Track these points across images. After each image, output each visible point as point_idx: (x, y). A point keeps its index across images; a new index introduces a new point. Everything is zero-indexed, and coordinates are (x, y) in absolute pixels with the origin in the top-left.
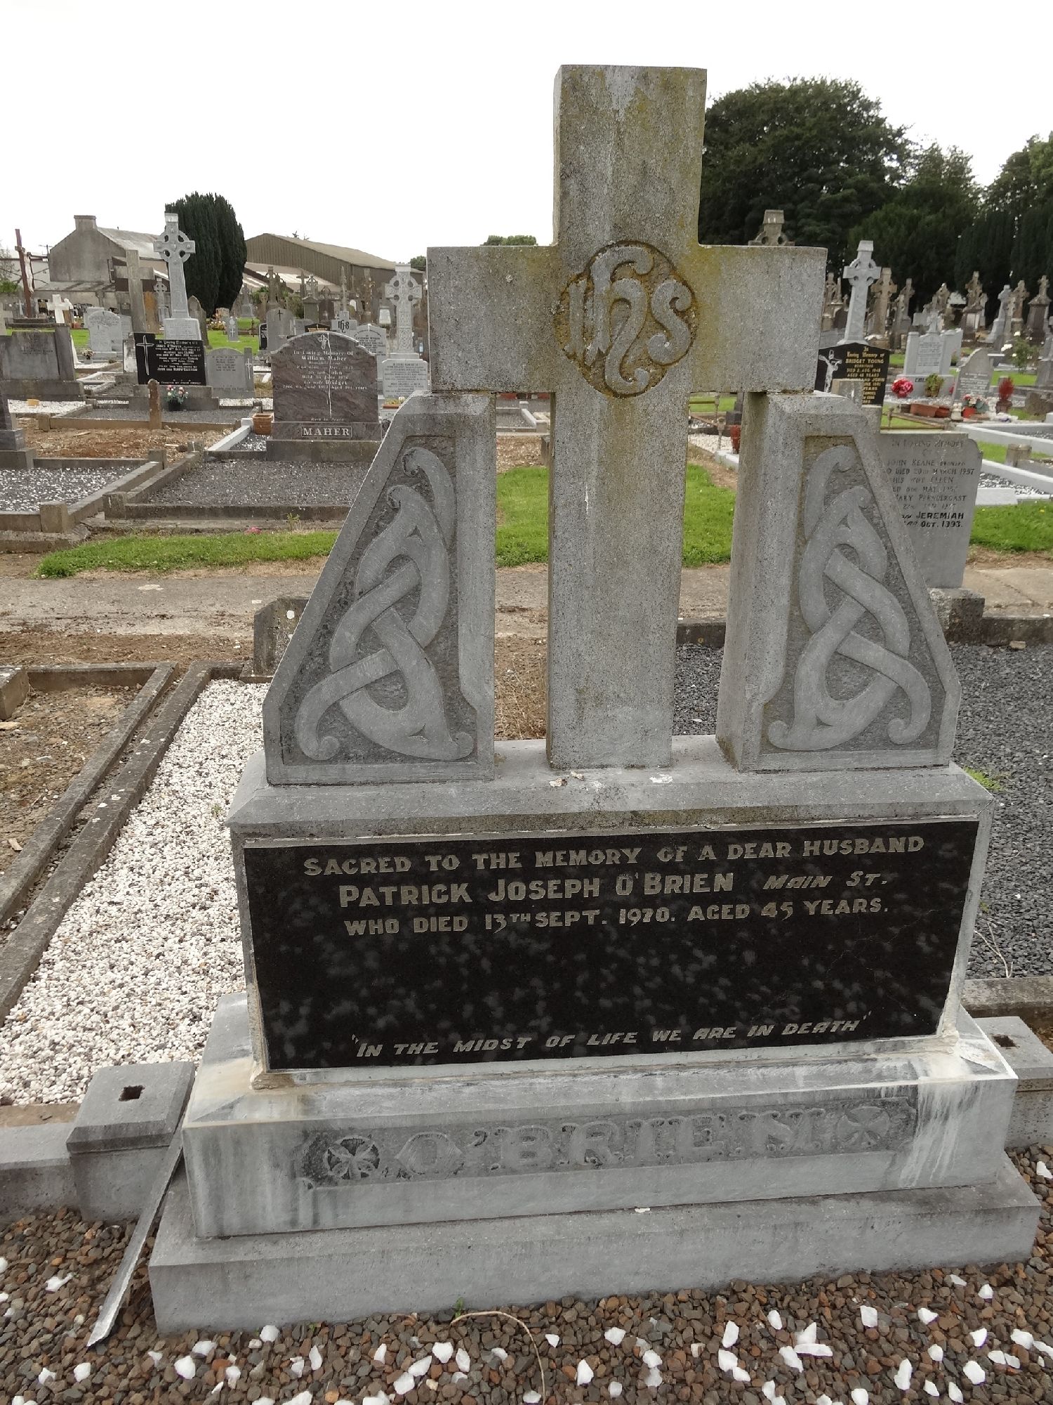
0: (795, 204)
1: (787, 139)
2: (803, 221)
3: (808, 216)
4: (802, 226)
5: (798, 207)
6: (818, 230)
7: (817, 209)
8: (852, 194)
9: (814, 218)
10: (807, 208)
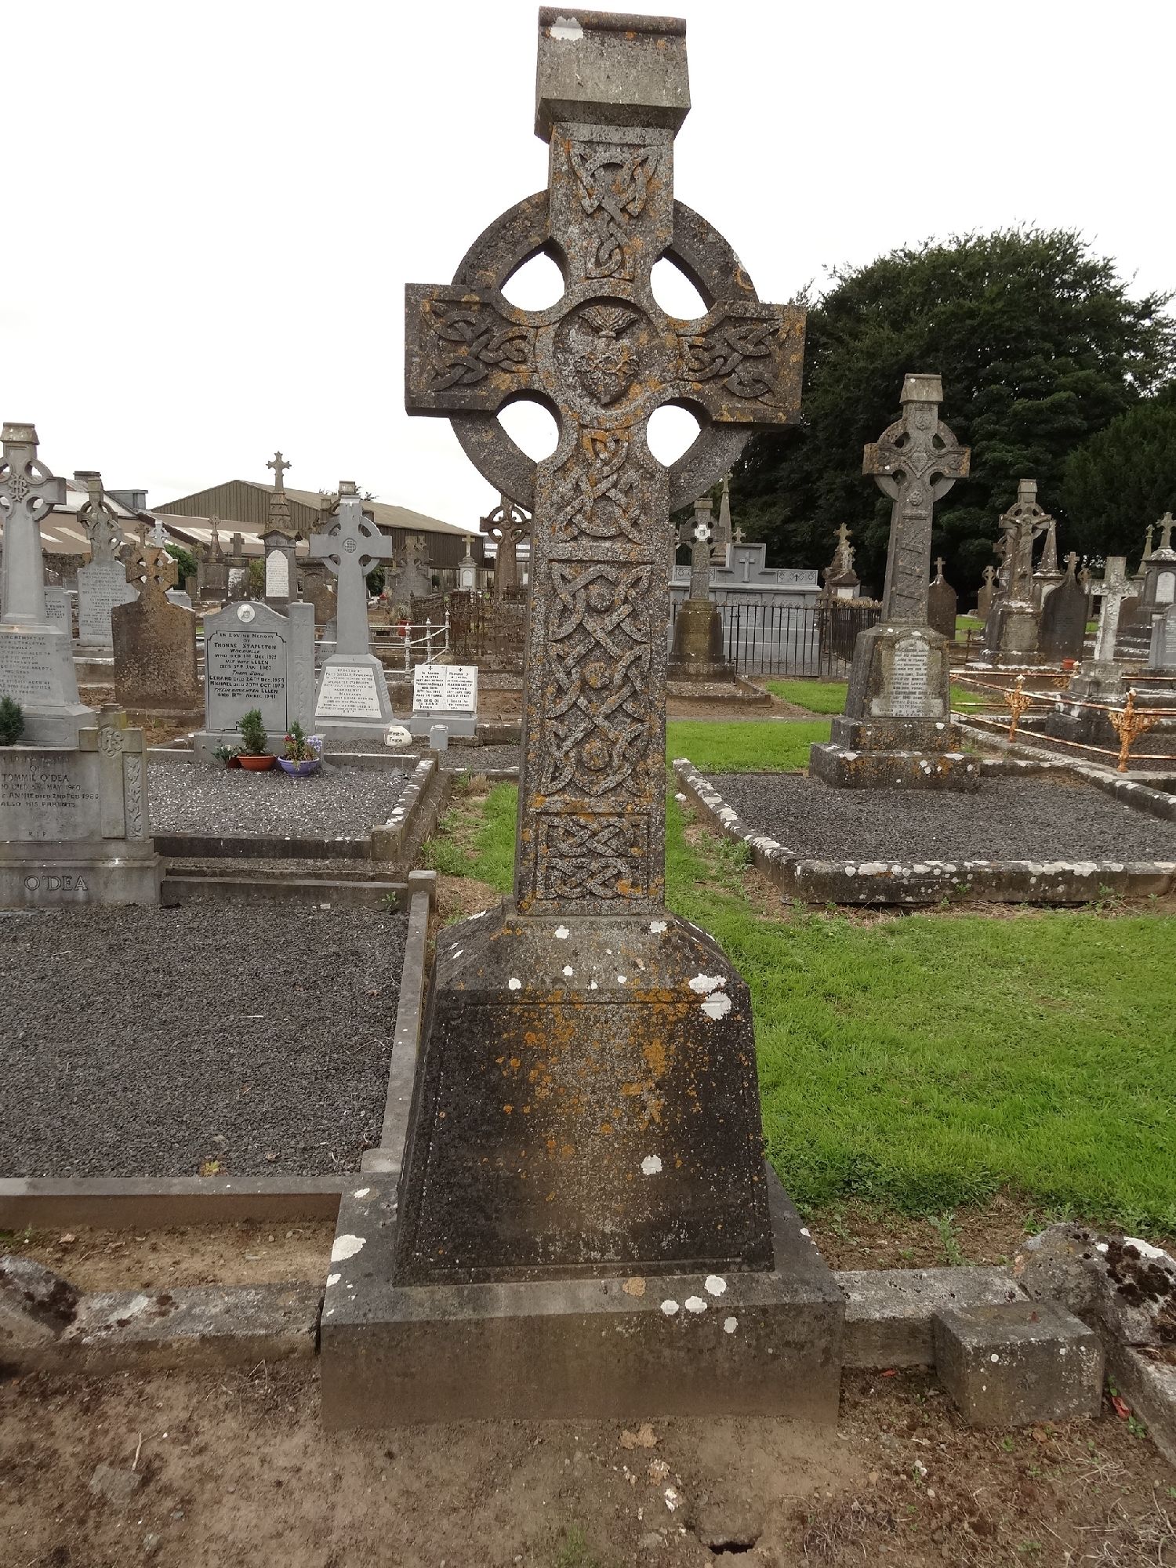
3: (991, 436)
5: (975, 423)
6: (1009, 457)
7: (1007, 425)
8: (1068, 399)
9: (1002, 440)
10: (989, 423)
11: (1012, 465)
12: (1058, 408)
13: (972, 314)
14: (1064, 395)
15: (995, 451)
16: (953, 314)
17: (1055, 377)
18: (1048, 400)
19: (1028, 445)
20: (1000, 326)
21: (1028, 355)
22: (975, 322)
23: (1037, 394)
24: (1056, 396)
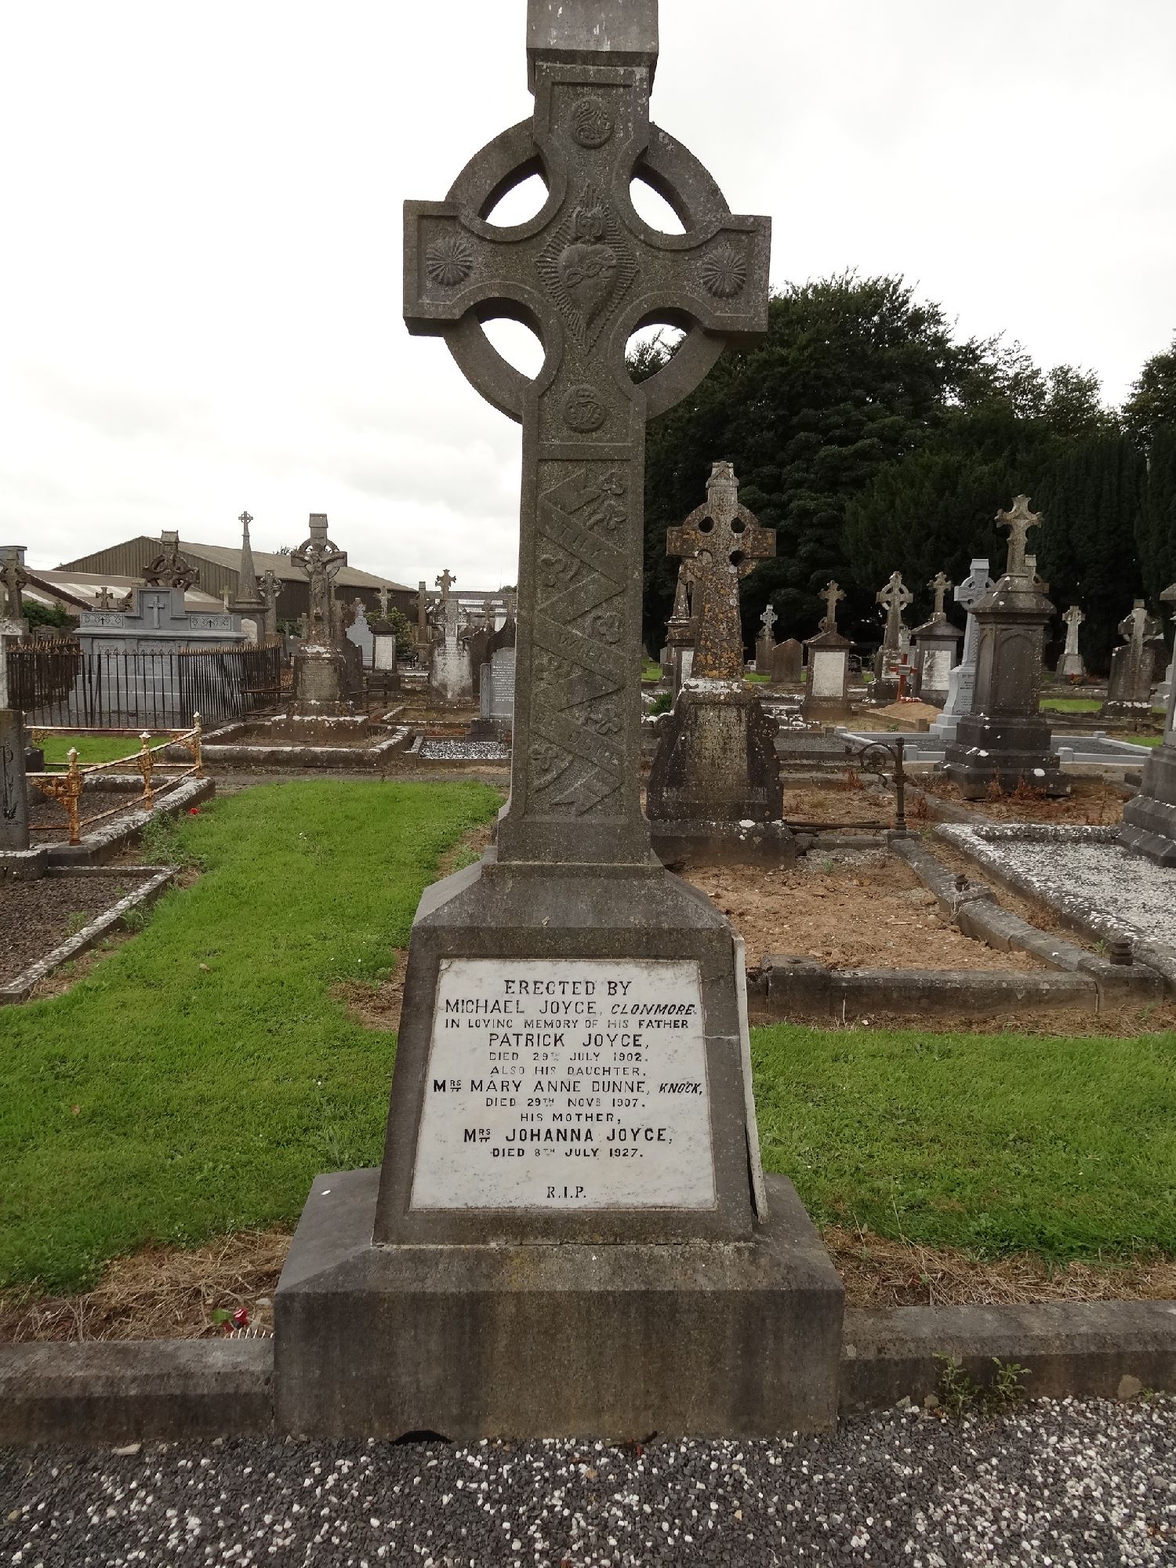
0: (782, 465)
1: (767, 364)
2: (791, 492)
3: (799, 484)
4: (790, 501)
5: (785, 471)
6: (812, 505)
7: (816, 474)
8: (872, 446)
9: (810, 488)
10: (798, 470)
11: (815, 513)
12: (863, 455)
13: (783, 361)
14: (868, 441)
15: (801, 499)
16: (766, 361)
17: (861, 424)
18: (852, 448)
19: (835, 493)
20: (808, 373)
21: (839, 401)
22: (783, 370)
23: (843, 442)
24: (859, 444)
